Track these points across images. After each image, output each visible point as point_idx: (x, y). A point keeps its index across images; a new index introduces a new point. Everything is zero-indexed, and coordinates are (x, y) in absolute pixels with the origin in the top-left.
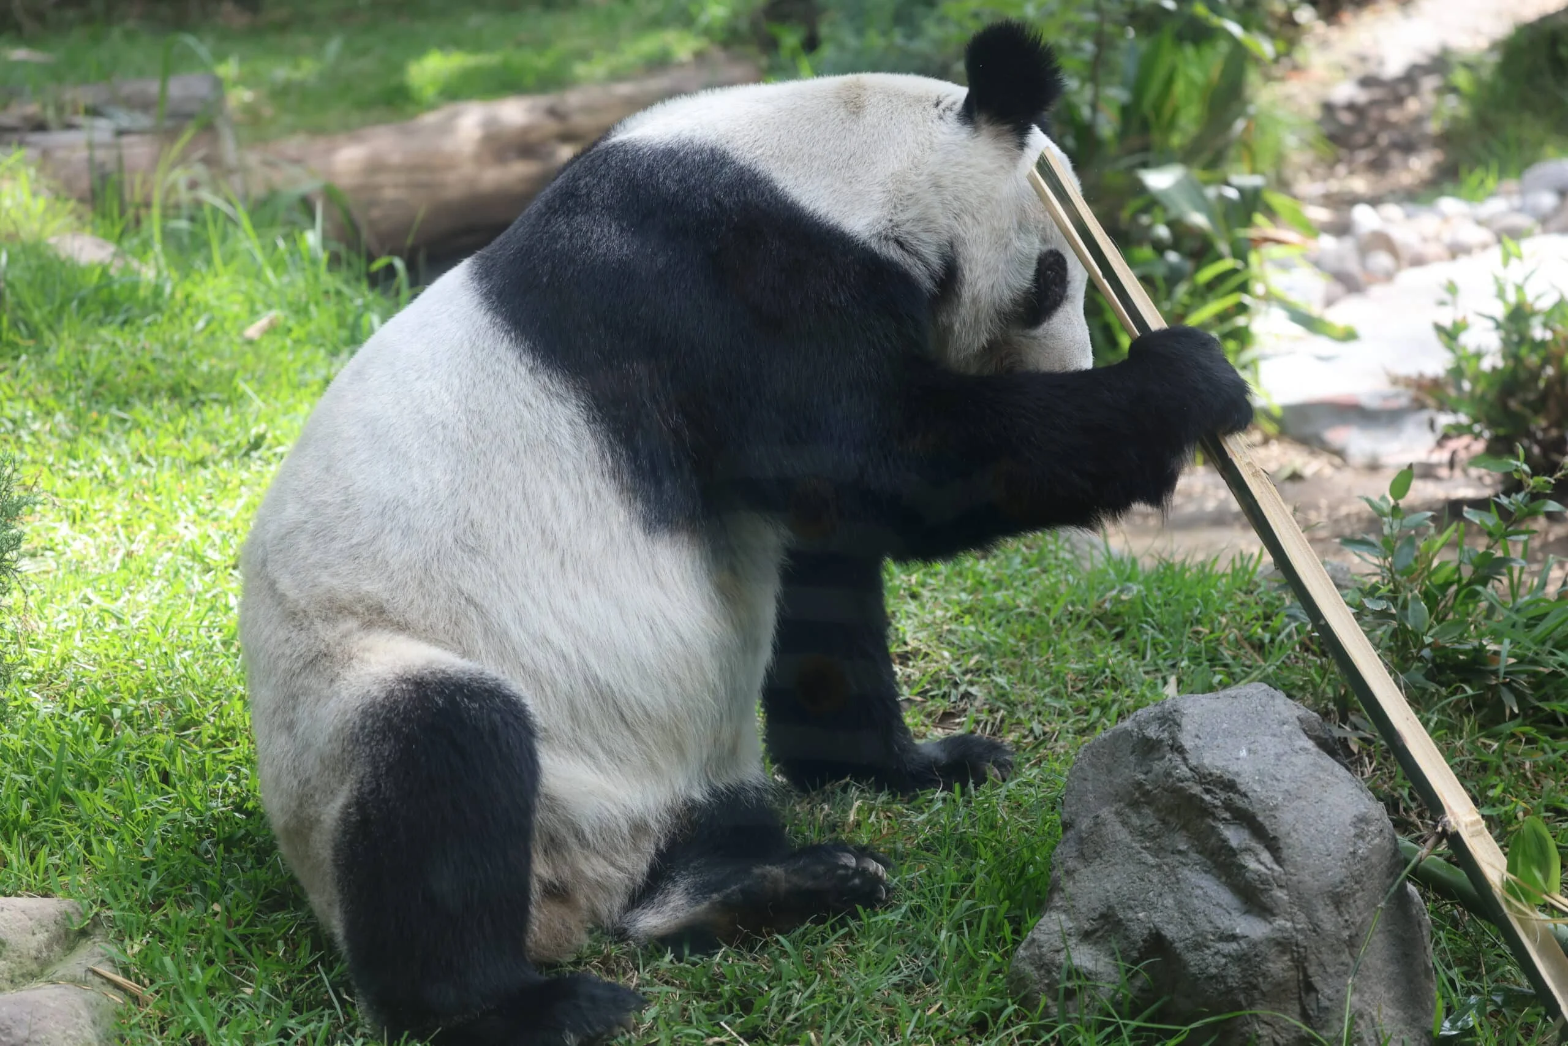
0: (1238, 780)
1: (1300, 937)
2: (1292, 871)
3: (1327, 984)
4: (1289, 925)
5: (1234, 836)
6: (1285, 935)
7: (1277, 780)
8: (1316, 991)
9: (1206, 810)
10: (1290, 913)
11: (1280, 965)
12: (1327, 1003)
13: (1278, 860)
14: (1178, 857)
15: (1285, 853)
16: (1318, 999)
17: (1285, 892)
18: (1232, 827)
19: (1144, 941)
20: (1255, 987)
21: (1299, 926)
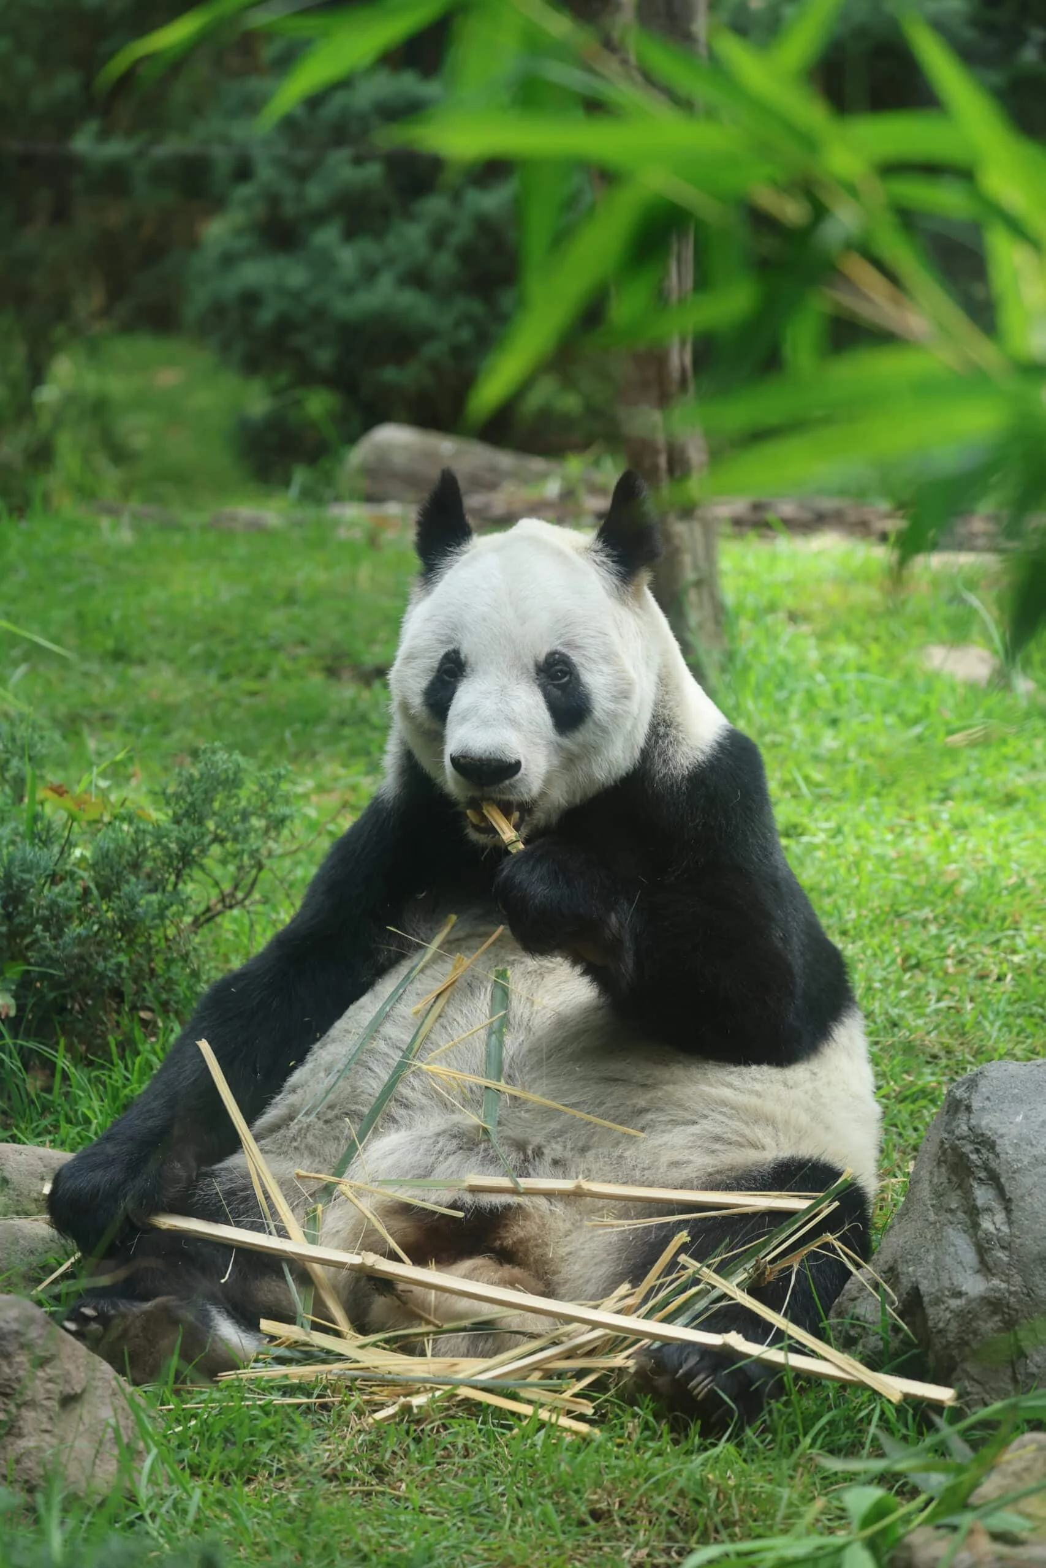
0: (998, 1141)
1: (1012, 1300)
2: (1018, 1233)
3: (1037, 1351)
4: (1003, 1286)
5: (983, 1195)
6: (997, 1295)
7: (1032, 1145)
8: (1026, 1357)
9: (969, 1168)
10: (1007, 1275)
11: (990, 1325)
12: (1034, 1370)
13: (1010, 1222)
14: (949, 1216)
15: (1016, 1214)
16: (1026, 1364)
17: (1007, 1253)
18: (984, 1187)
19: (908, 1294)
20: (967, 1343)
21: (1013, 1289)
